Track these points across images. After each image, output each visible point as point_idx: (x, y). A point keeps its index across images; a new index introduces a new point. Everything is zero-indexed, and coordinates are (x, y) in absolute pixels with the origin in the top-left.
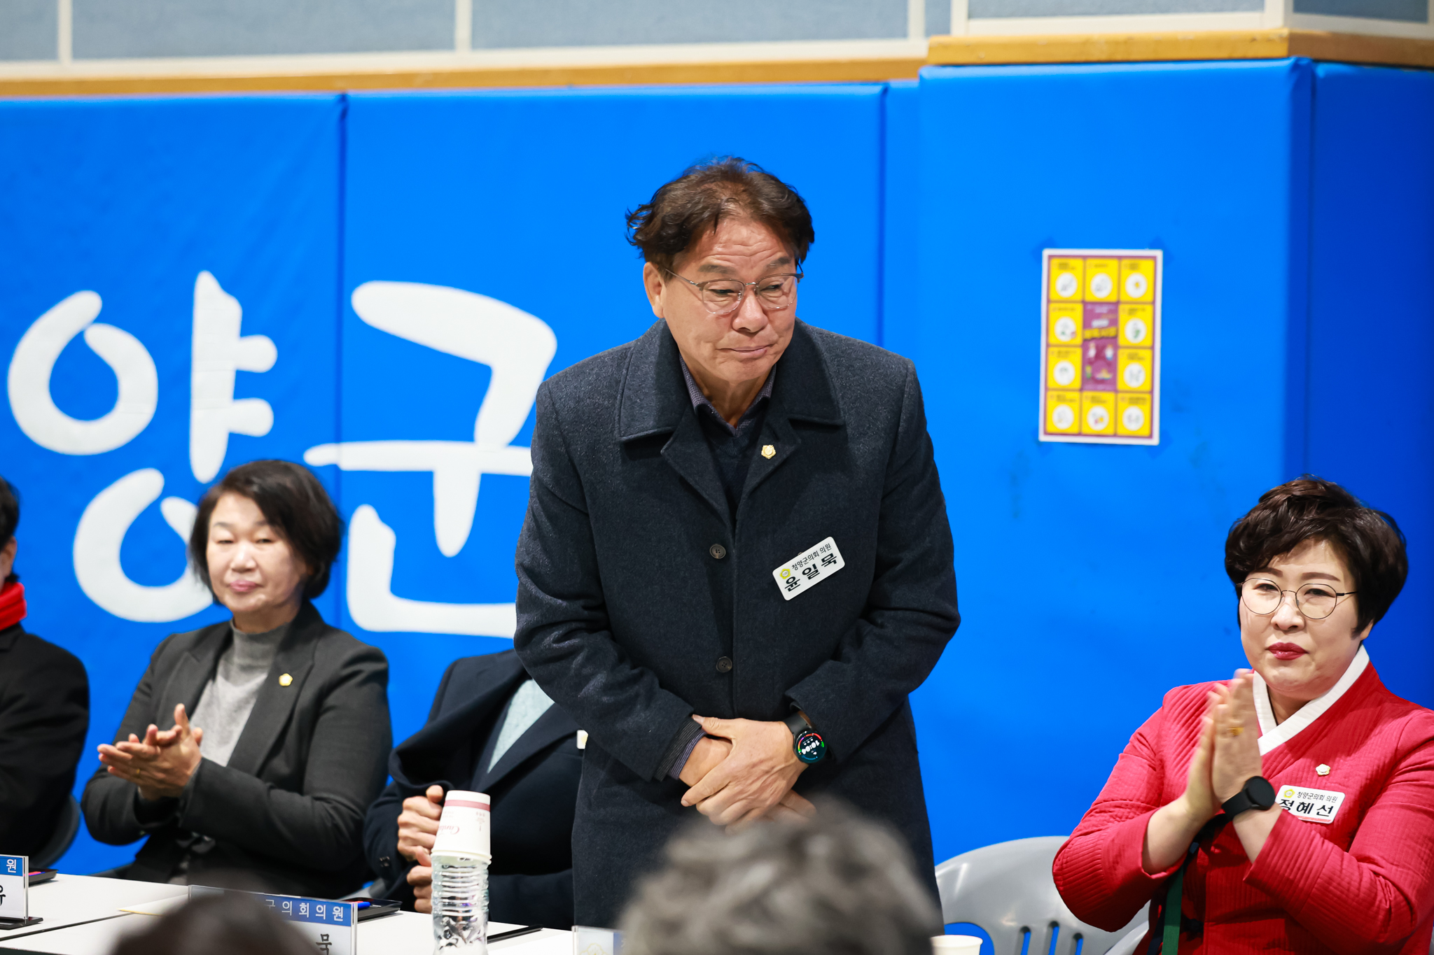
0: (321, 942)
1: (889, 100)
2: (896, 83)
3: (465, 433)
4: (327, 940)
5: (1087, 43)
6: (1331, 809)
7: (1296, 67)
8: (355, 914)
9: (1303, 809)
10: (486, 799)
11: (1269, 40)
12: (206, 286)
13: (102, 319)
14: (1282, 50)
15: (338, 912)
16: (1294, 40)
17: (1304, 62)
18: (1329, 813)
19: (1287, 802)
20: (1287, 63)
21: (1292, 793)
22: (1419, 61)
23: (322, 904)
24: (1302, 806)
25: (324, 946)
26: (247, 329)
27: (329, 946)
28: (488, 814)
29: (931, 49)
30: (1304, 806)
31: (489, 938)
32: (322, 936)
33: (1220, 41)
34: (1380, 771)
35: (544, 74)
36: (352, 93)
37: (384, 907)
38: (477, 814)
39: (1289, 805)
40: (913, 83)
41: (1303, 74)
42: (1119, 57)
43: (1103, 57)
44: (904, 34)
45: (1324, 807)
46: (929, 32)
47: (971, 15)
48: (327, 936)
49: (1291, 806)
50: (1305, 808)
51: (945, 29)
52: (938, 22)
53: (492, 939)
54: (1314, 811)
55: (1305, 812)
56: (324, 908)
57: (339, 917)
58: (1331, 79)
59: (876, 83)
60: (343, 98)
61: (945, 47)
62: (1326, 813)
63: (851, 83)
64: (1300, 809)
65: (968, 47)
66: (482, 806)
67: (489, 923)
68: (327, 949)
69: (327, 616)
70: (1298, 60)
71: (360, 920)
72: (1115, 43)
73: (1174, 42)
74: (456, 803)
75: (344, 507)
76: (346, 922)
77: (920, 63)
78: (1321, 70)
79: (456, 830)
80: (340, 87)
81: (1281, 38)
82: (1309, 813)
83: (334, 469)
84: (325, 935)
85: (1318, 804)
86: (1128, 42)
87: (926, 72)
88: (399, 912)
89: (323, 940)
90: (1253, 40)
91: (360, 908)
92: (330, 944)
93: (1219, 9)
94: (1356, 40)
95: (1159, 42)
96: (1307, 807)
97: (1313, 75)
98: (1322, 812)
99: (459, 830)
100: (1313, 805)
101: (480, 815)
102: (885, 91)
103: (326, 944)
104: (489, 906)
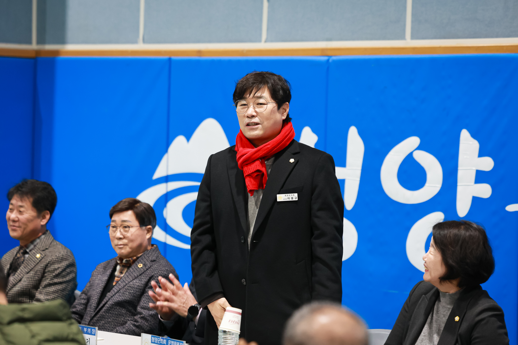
12: (465, 134)
13: (419, 148)
26: (481, 154)
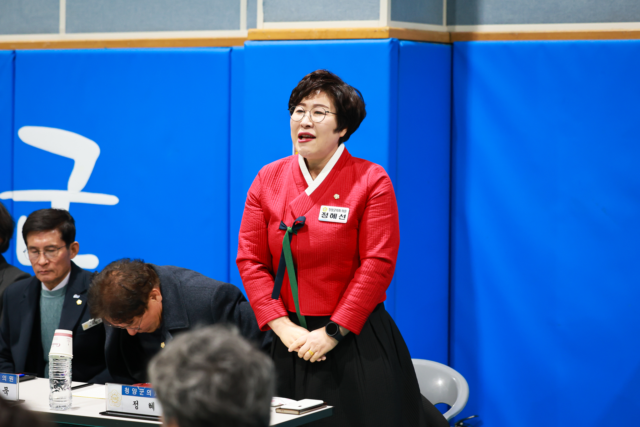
0: (5, 390)
1: (232, 54)
2: (235, 48)
3: (63, 186)
4: (7, 389)
5: (310, 32)
6: (345, 216)
7: (392, 42)
8: (18, 379)
9: (333, 217)
10: (71, 332)
11: (381, 31)
14: (386, 35)
15: (11, 378)
16: (391, 32)
17: (395, 40)
18: (345, 218)
19: (325, 214)
20: (388, 41)
21: (326, 209)
22: (440, 40)
23: (5, 375)
24: (332, 215)
25: (6, 392)
27: (8, 392)
28: (71, 338)
29: (249, 34)
30: (333, 215)
31: (72, 388)
32: (5, 388)
33: (362, 32)
34: (363, 198)
35: (95, 43)
36: (18, 50)
37: (31, 376)
38: (67, 338)
39: (326, 215)
40: (242, 47)
41: (394, 45)
42: (323, 38)
43: (317, 38)
44: (238, 28)
45: (341, 215)
46: (248, 27)
47: (265, 21)
48: (7, 388)
49: (327, 215)
50: (334, 216)
51: (254, 26)
52: (252, 24)
53: (73, 388)
54: (338, 217)
55: (334, 218)
56: (5, 377)
57: (11, 380)
58: (406, 47)
59: (227, 47)
60: (14, 52)
61: (255, 33)
62: (343, 218)
63: (217, 47)
64: (332, 217)
65: (263, 33)
66: (69, 335)
67: (72, 382)
68: (7, 393)
69: (8, 261)
70: (393, 39)
71: (20, 381)
72: (321, 32)
73: (344, 32)
74: (59, 334)
75: (15, 216)
76: (15, 382)
77: (244, 39)
78: (402, 43)
79: (59, 345)
80: (13, 47)
81: (386, 31)
82: (336, 218)
83: (11, 201)
84: (6, 388)
85: (339, 214)
86: (326, 32)
87: (247, 43)
88: (36, 378)
89: (5, 389)
90: (375, 31)
91: (20, 377)
92: (8, 391)
93: (362, 19)
94: (415, 31)
95: (339, 32)
96: (335, 215)
97: (399, 45)
98: (341, 217)
99: (60, 345)
100: (337, 214)
101: (69, 339)
102: (231, 50)
103: (7, 391)
104: (72, 375)
